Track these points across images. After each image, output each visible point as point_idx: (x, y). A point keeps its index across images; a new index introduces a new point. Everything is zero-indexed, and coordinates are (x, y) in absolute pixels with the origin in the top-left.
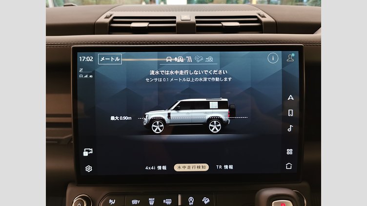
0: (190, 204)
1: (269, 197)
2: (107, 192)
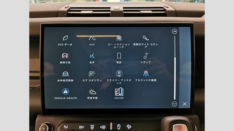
0: (118, 129)
1: (170, 121)
2: (62, 121)
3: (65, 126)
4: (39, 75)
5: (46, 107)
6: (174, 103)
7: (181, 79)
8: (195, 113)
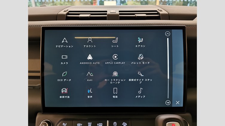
1: (163, 119)
2: (61, 118)
3: (64, 124)
4: (39, 74)
5: (46, 106)
6: (168, 102)
7: (174, 79)
8: (188, 112)
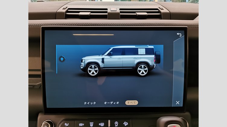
0: (116, 126)
1: (165, 122)
2: (63, 118)
3: (66, 124)
5: (48, 107)
